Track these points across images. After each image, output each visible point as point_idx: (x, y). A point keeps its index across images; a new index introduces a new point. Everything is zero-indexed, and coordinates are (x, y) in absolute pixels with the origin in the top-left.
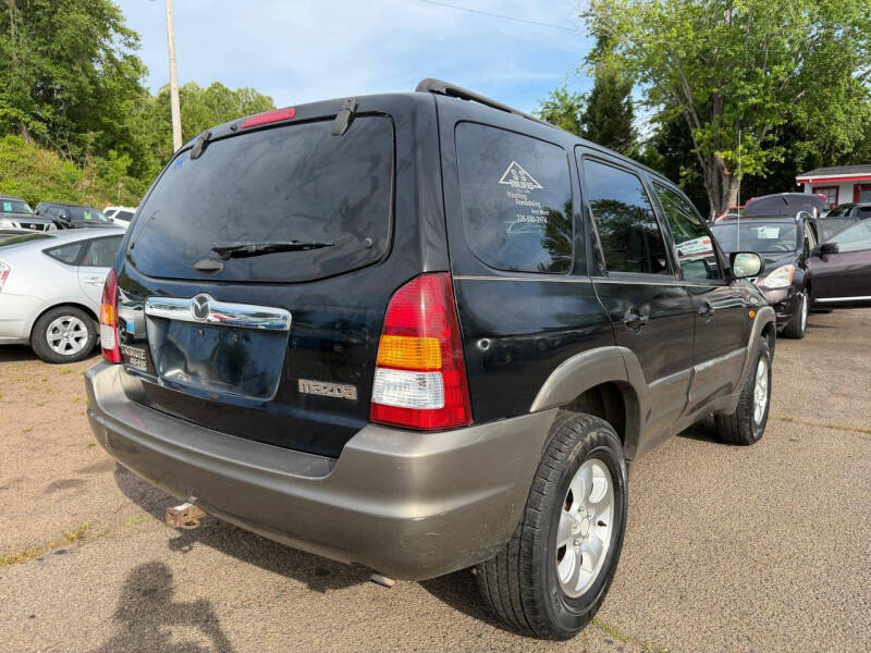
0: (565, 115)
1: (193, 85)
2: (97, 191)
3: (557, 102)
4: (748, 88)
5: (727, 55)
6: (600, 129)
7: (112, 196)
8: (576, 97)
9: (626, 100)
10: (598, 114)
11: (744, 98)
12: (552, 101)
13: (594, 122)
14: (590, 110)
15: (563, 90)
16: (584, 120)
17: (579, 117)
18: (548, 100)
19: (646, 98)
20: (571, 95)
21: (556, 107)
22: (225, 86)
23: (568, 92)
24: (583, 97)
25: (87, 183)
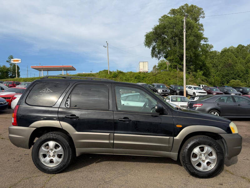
1: (232, 47)
2: (192, 81)
7: (196, 82)
22: (243, 45)
25: (190, 79)
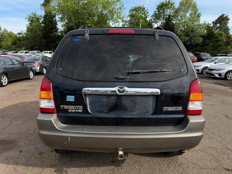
0: (36, 20)
3: (33, 16)
4: (88, 22)
5: (82, 12)
6: (48, 26)
8: (39, 15)
9: (54, 19)
10: (47, 22)
11: (87, 24)
12: (31, 15)
13: (46, 24)
14: (44, 20)
15: (35, 13)
16: (43, 23)
17: (41, 22)
18: (30, 15)
19: (60, 20)
20: (37, 15)
21: (33, 18)
23: (36, 14)
24: (41, 16)
